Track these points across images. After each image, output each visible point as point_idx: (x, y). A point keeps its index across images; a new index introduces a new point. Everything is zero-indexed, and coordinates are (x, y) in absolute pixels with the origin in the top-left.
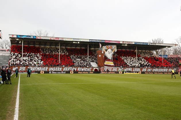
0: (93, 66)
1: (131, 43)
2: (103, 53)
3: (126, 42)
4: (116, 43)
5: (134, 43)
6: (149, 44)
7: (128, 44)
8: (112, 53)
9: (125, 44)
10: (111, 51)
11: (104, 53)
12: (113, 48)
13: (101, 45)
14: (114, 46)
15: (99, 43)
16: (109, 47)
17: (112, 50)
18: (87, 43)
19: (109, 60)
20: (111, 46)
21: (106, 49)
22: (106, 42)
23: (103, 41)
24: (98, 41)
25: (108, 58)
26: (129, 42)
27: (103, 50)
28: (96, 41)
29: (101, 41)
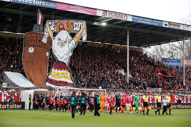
1: (124, 19)
2: (45, 40)
3: (112, 12)
4: (87, 13)
6: (166, 25)
8: (73, 44)
10: (70, 38)
11: (50, 41)
12: (76, 29)
13: (40, 17)
17: (73, 35)
19: (61, 66)
20: (71, 22)
21: (54, 30)
22: (59, 9)
23: (51, 5)
24: (35, 2)
25: (58, 59)
26: (120, 14)
27: (45, 33)
28: (32, 2)
29: (45, 4)
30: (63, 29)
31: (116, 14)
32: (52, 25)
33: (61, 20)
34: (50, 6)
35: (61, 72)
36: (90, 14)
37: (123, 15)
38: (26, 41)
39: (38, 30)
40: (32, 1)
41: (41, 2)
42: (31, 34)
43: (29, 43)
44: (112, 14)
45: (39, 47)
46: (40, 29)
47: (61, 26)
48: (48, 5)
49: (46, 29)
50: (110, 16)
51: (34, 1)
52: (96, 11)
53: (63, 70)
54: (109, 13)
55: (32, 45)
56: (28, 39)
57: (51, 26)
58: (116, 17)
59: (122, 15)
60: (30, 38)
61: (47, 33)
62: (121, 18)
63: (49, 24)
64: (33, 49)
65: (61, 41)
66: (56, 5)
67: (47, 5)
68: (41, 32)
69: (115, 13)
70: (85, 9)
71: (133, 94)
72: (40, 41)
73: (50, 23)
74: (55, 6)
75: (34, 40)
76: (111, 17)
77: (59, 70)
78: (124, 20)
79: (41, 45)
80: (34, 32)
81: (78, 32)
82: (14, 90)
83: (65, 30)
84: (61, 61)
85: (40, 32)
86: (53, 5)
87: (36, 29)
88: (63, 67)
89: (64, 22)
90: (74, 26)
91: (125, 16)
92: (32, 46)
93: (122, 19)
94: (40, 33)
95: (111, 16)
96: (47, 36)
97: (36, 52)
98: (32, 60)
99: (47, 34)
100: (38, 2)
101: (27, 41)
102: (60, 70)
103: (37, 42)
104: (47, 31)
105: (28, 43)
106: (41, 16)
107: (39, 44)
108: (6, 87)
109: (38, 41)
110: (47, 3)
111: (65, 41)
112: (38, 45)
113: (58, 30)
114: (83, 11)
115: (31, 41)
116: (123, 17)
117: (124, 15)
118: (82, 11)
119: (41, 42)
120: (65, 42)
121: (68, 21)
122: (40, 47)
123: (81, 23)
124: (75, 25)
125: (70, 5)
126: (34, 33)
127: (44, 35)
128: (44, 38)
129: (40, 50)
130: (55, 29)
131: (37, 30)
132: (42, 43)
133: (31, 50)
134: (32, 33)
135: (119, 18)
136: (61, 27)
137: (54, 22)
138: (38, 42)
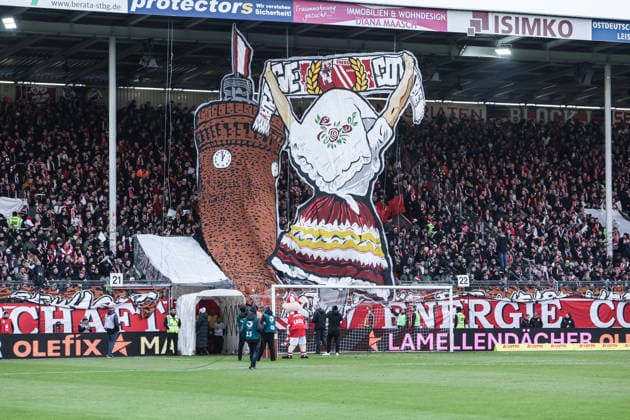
0: (175, 280)
1: (556, 33)
2: (262, 125)
3: (508, 15)
4: (410, 26)
5: (583, 33)
7: (520, 44)
8: (383, 130)
9: (488, 42)
11: (279, 128)
12: (386, 80)
13: (241, 50)
14: (394, 60)
15: (223, 25)
16: (327, 78)
18: (100, 30)
19: (331, 209)
20: (361, 59)
21: (299, 90)
22: (305, 21)
23: (274, 10)
24: (216, 7)
25: (317, 188)
26: (542, 19)
27: (264, 102)
28: (204, 9)
29: (250, 10)
30: (336, 85)
31: (525, 20)
32: (283, 75)
33: (321, 57)
34: (272, 13)
35: (328, 230)
36: (419, 28)
37: (553, 22)
38: (201, 132)
39: (239, 91)
40: (206, 3)
41: (236, 5)
42: (215, 106)
43: (213, 137)
44: (507, 21)
45: (245, 148)
46: (244, 90)
47: (324, 77)
48: (262, 13)
49: (266, 90)
50: (502, 27)
51: (214, 3)
52: (443, 17)
53: (336, 222)
54: (497, 18)
55: (224, 142)
56: (208, 125)
57: (281, 79)
58: (524, 32)
59: (548, 22)
60: (214, 122)
61: (271, 102)
62: (545, 34)
63: (274, 71)
64: (228, 157)
65: (332, 127)
66: (292, 10)
67: (257, 12)
68: (251, 99)
69: (521, 17)
70: (402, 14)
71: (602, 297)
72: (248, 126)
73: (278, 68)
74: (288, 14)
75: (226, 126)
76: (503, 31)
77: (323, 221)
78: (558, 36)
79: (253, 140)
80: (226, 99)
81: (394, 90)
82: (152, 295)
83: (345, 89)
84: (328, 192)
85: (245, 97)
86: (281, 10)
87: (230, 89)
88: (336, 213)
89: (336, 61)
90: (377, 72)
91: (562, 23)
92: (222, 146)
93: (549, 36)
94: (245, 100)
95: (506, 29)
96: (271, 113)
97: (238, 164)
98: (228, 190)
99: (270, 104)
100: (228, 5)
101: (204, 133)
102: (326, 223)
103: (239, 132)
104: (268, 94)
105: (208, 138)
106: (246, 45)
107: (247, 137)
108: (121, 285)
109: (240, 126)
110: (258, 5)
111: (344, 127)
112: (242, 141)
113: (314, 90)
114: (396, 21)
115: (218, 130)
116: (555, 27)
117: (558, 21)
118: (390, 20)
119: (253, 129)
120: (348, 128)
121: (350, 58)
122: (248, 146)
123: (399, 61)
124: (380, 69)
125: (344, 6)
126: (226, 102)
127: (258, 106)
128: (259, 117)
129: (250, 156)
130: (303, 87)
131: (234, 92)
132: (256, 132)
133: (222, 159)
134: (220, 103)
135: (539, 33)
136: (326, 81)
137: (295, 65)
138: (242, 131)
